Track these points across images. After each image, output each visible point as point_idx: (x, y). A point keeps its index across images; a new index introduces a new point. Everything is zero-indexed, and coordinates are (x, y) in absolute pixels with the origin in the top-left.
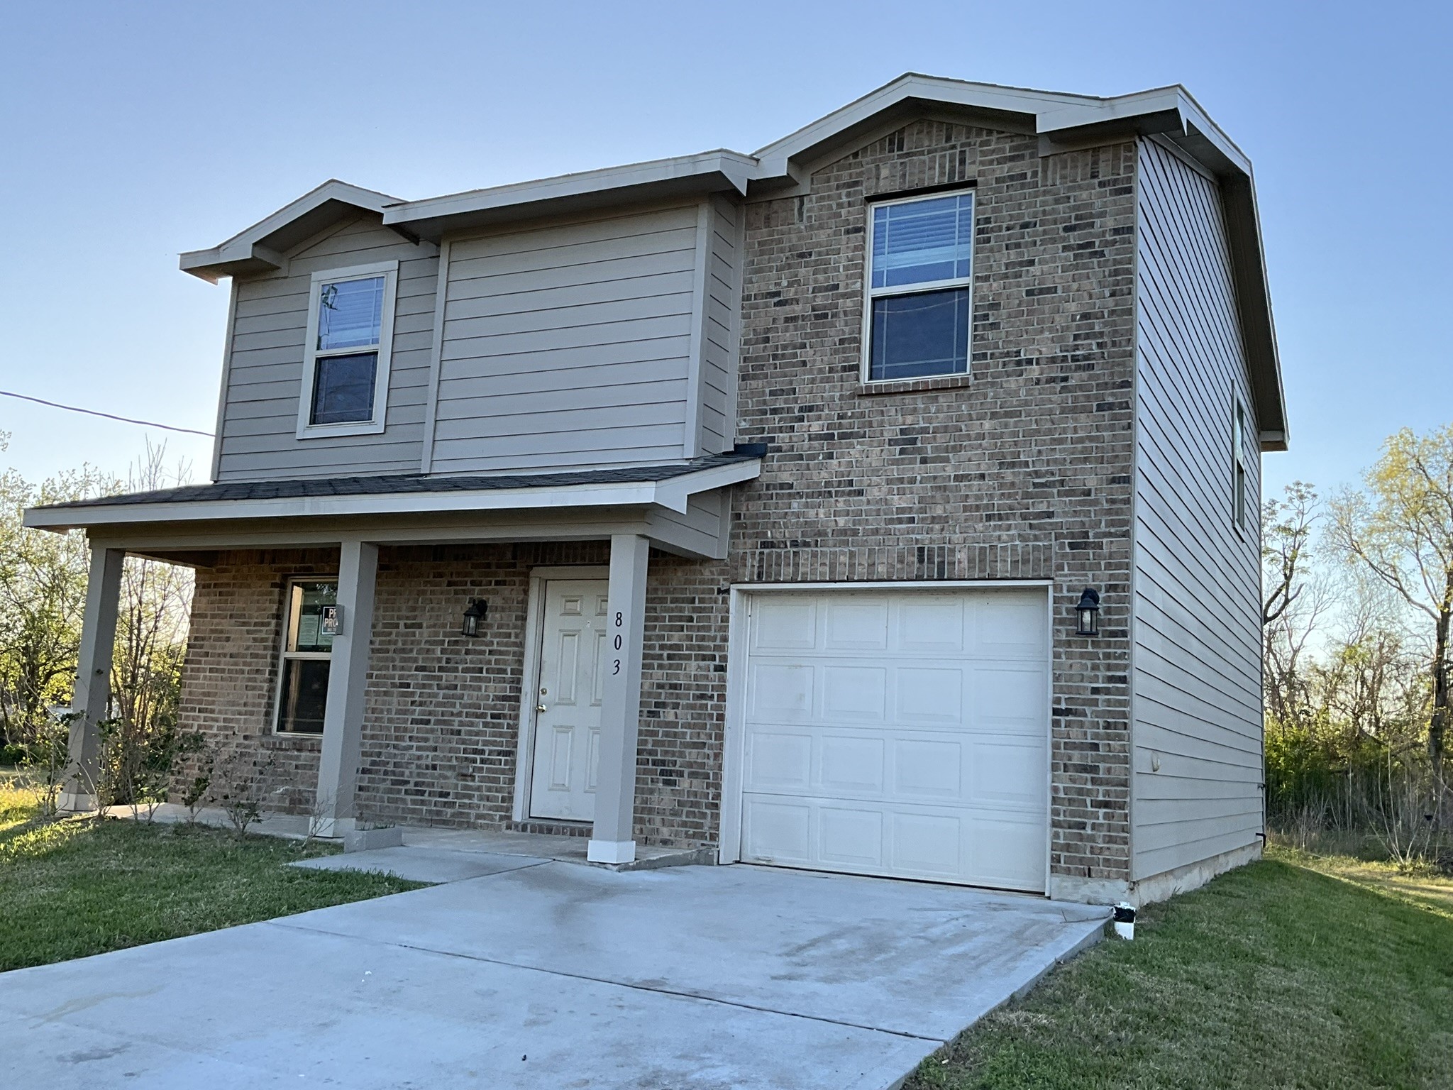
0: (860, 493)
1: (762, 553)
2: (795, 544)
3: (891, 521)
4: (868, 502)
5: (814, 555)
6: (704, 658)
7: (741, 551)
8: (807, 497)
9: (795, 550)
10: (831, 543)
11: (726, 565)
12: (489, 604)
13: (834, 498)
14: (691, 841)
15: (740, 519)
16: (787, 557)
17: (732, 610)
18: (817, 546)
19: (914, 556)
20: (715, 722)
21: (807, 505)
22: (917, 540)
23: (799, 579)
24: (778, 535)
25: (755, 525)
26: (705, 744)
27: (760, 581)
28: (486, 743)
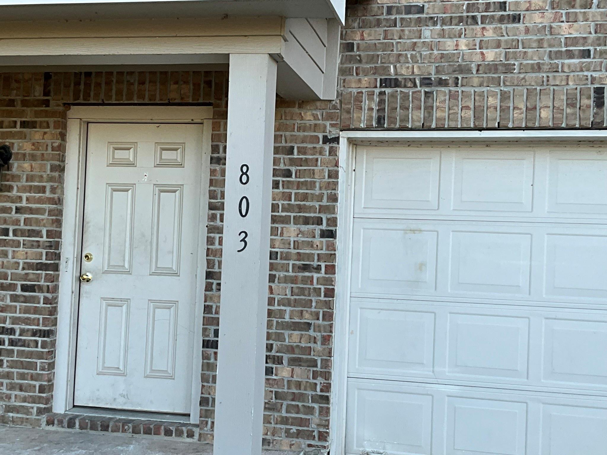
0: (516, 19)
1: (382, 94)
2: (426, 82)
3: (559, 55)
4: (527, 31)
5: (453, 96)
6: (307, 221)
7: (355, 91)
8: (444, 23)
9: (427, 90)
10: (476, 81)
11: (335, 107)
12: (15, 150)
13: (481, 26)
14: (294, 441)
15: (352, 50)
16: (416, 98)
17: (342, 163)
18: (456, 85)
19: (589, 98)
20: (322, 298)
21: (442, 34)
22: (593, 79)
23: (433, 126)
24: (404, 71)
25: (372, 59)
26: (309, 324)
27: (380, 126)
28: (15, 320)
